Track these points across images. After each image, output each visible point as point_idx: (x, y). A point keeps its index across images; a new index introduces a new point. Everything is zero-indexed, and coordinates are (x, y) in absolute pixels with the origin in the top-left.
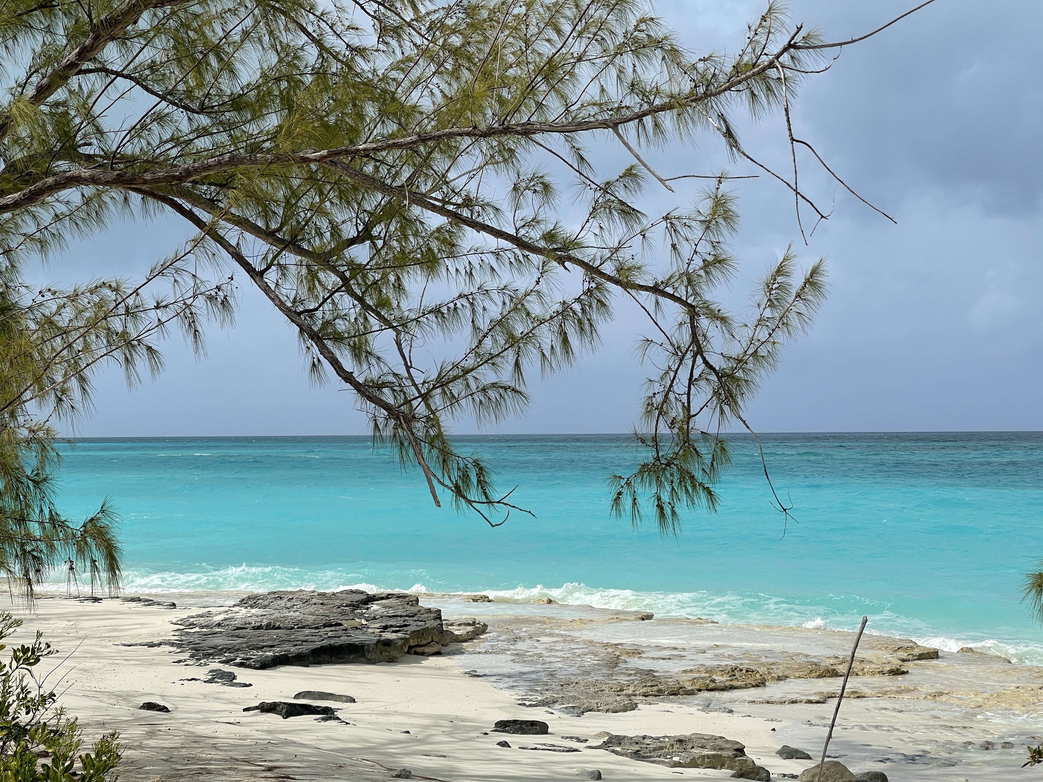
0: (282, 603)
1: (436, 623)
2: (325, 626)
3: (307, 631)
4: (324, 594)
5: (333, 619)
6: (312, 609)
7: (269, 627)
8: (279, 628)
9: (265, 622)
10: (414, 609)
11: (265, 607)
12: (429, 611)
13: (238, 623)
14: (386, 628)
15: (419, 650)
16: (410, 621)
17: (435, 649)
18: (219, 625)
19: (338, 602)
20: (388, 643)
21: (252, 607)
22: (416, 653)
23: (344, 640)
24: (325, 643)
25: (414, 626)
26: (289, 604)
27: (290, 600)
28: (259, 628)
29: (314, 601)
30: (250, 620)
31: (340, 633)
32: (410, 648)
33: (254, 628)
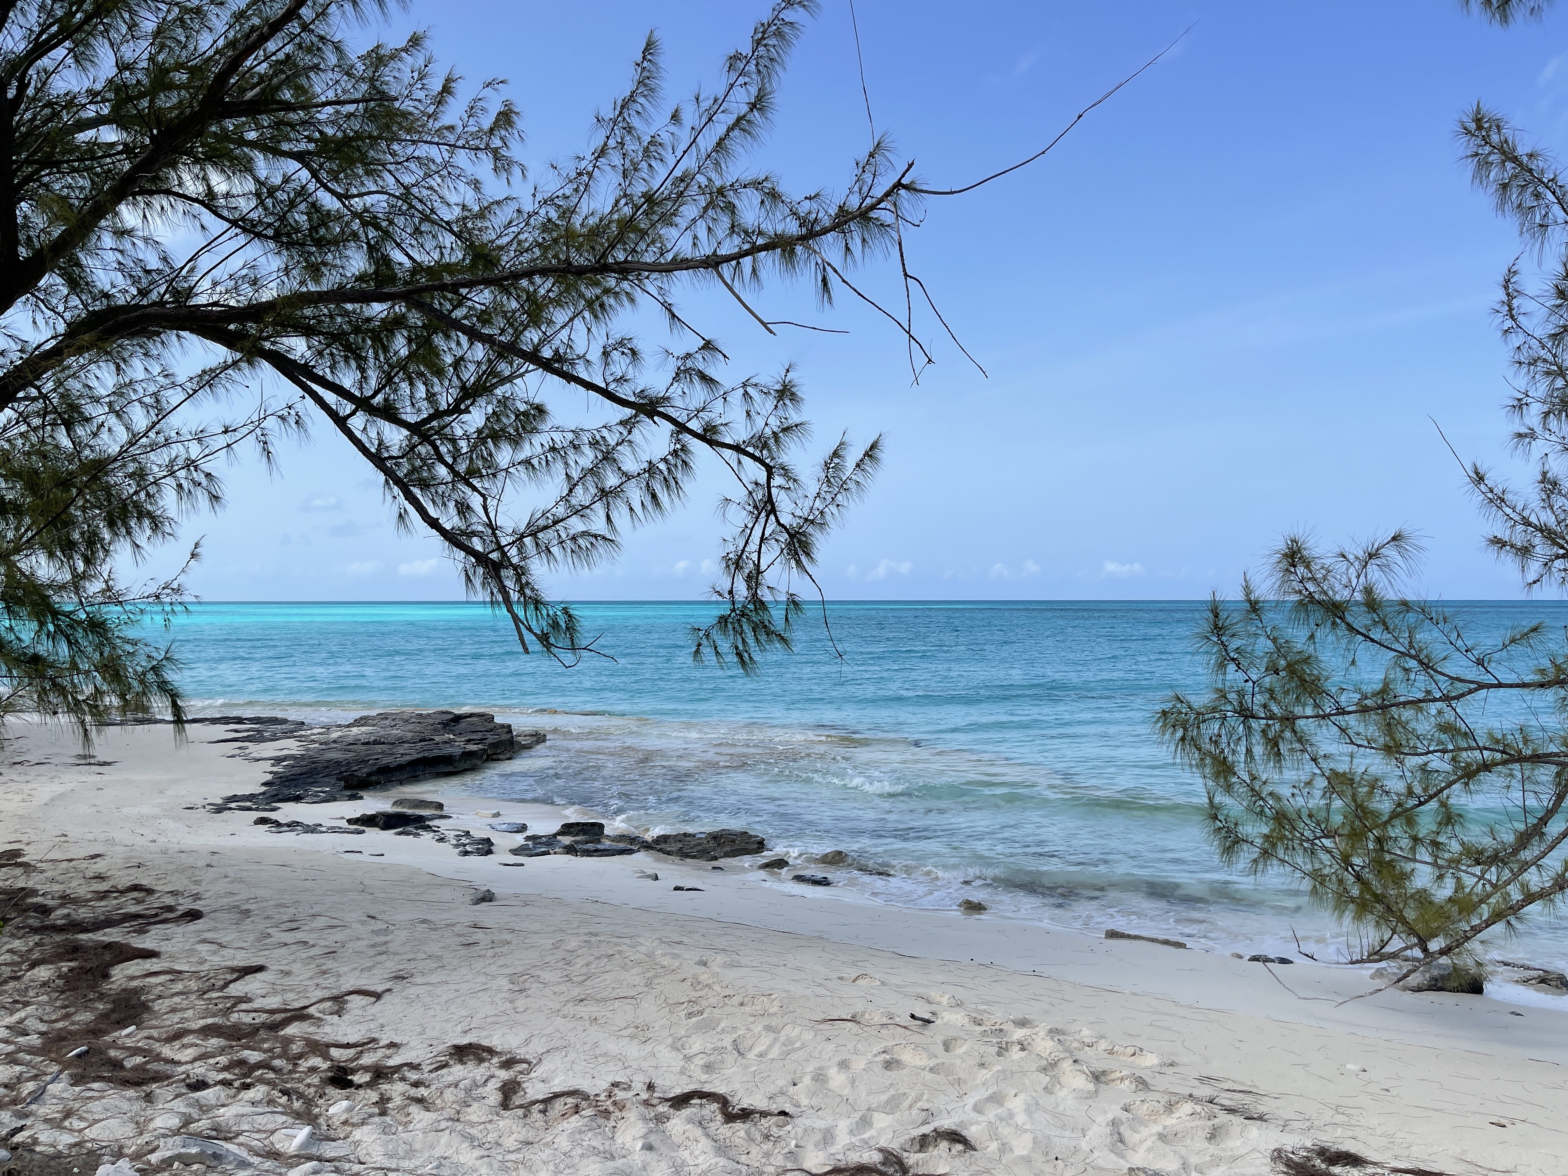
0: (387, 722)
1: (508, 737)
2: (421, 741)
3: (406, 745)
4: (421, 715)
5: (427, 735)
6: (411, 727)
7: (376, 742)
8: (383, 743)
9: (372, 739)
10: (491, 726)
11: (374, 725)
12: (502, 726)
13: (350, 740)
14: (469, 741)
15: (495, 757)
16: (488, 735)
17: (508, 756)
18: (335, 742)
19: (431, 721)
20: (471, 754)
21: (363, 725)
22: (493, 760)
23: (436, 753)
24: (419, 756)
25: (491, 738)
26: (393, 723)
27: (394, 720)
28: (368, 743)
29: (413, 720)
30: (360, 737)
31: (432, 747)
32: (488, 756)
33: (363, 744)
